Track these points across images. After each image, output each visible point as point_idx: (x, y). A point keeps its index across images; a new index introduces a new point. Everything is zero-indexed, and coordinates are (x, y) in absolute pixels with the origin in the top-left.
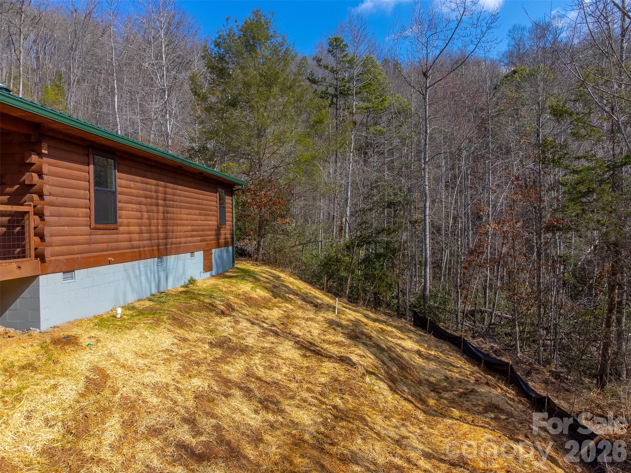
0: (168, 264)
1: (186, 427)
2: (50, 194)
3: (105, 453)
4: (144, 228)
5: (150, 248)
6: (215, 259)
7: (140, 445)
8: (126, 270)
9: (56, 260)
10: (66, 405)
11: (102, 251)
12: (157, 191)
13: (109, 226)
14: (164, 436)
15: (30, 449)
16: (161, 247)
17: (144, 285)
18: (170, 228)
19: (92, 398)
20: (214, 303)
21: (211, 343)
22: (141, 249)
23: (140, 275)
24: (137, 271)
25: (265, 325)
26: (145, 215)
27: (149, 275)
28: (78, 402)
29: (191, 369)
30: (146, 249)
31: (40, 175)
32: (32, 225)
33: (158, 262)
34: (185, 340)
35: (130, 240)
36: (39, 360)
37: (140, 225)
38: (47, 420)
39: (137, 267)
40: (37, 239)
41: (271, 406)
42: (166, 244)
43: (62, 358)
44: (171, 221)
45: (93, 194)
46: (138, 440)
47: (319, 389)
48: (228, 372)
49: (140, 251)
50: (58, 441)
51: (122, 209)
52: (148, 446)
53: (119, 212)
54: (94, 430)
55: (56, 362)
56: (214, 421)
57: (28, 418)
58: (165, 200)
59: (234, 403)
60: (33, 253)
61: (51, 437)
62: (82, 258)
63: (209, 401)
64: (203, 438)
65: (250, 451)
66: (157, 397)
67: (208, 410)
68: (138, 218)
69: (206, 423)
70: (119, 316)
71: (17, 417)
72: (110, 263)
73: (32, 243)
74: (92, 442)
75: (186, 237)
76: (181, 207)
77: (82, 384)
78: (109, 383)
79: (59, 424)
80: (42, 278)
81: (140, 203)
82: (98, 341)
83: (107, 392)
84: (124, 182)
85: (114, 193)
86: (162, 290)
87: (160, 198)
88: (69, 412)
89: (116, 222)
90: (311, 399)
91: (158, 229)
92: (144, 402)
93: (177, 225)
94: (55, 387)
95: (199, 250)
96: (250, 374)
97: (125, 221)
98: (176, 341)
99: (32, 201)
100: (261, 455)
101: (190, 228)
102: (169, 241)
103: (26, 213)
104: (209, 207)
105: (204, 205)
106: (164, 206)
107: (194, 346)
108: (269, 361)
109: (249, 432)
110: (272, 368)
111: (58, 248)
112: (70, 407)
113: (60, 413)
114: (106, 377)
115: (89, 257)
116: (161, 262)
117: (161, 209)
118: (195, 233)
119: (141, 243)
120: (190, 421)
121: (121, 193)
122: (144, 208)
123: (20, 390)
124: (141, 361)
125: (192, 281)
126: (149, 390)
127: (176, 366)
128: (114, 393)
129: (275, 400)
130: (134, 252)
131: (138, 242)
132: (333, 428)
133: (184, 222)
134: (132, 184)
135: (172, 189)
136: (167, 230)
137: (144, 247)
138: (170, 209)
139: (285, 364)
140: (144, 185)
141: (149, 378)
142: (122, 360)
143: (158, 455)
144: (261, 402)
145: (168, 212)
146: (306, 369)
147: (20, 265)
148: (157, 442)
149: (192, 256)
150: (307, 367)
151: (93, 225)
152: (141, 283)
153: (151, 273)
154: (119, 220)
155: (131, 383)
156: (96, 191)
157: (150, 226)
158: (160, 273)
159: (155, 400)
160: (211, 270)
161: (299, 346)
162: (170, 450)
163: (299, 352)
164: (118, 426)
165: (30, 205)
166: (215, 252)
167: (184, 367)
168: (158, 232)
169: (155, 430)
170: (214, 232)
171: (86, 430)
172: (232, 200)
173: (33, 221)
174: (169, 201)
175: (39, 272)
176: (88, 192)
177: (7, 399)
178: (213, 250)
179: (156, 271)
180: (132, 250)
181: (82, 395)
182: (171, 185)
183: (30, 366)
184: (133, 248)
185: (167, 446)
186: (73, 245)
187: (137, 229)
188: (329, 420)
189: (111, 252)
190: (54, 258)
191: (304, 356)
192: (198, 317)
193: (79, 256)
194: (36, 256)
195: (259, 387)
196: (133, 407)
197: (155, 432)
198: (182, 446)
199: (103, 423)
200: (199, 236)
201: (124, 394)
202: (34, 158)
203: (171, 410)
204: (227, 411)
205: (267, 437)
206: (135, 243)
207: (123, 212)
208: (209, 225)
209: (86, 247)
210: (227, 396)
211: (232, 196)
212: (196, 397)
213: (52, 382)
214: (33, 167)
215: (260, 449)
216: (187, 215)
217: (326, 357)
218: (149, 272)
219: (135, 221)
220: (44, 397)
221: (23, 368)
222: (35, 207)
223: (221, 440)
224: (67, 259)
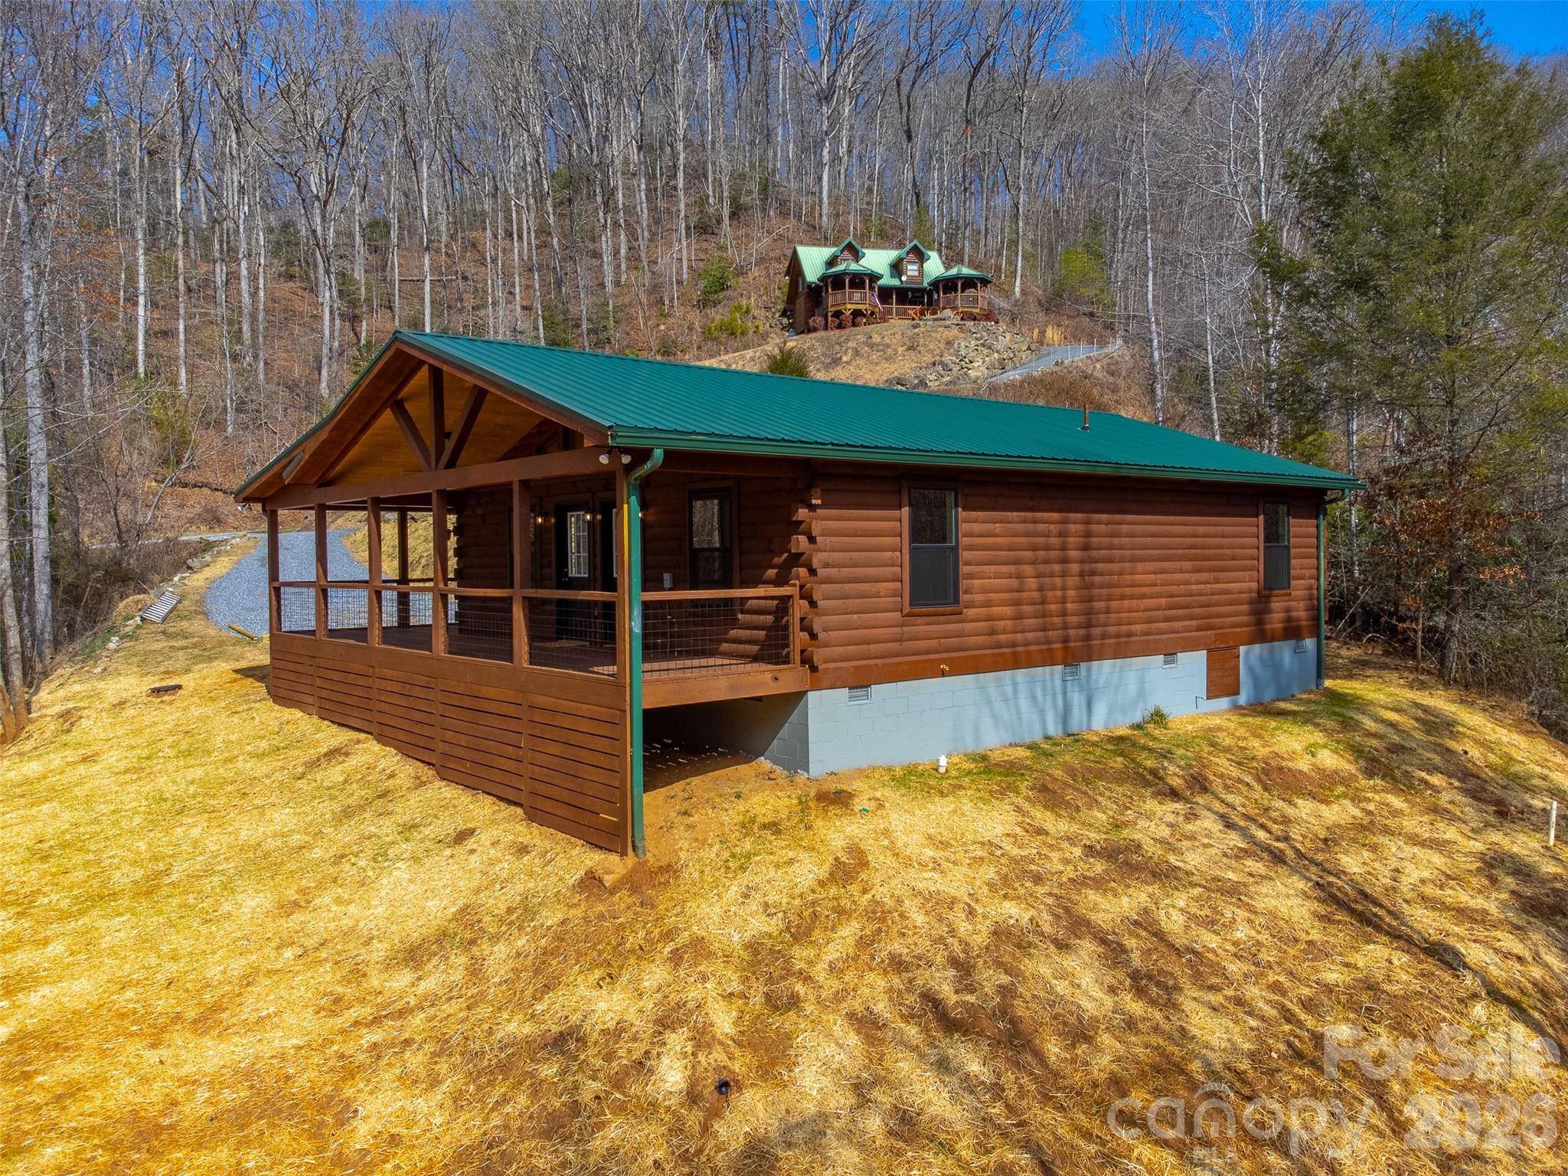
0: (1094, 678)
1: (952, 973)
2: (826, 565)
3: (820, 972)
4: (1026, 608)
5: (1044, 647)
6: (1251, 669)
7: (870, 977)
8: (982, 688)
9: (835, 669)
10: (797, 891)
11: (928, 652)
12: (1062, 534)
13: (941, 609)
14: (910, 975)
15: (736, 938)
16: (1072, 644)
17: (1024, 716)
18: (1098, 605)
19: (833, 891)
20: (1165, 769)
21: (1091, 847)
22: (1020, 649)
23: (1016, 697)
24: (1009, 689)
25: (1261, 835)
26: (1032, 583)
27: (1040, 698)
28: (813, 891)
29: (1017, 885)
30: (1033, 648)
31: (812, 539)
32: (798, 616)
33: (1064, 674)
34: (1041, 831)
35: (992, 632)
36: (789, 818)
37: (1017, 603)
38: (766, 905)
39: (1008, 681)
40: (805, 635)
41: (1154, 990)
42: (1087, 638)
43: (819, 823)
44: (1104, 591)
45: (906, 557)
46: (871, 970)
47: (1306, 991)
48: (1095, 908)
49: (1014, 654)
50: (770, 936)
51: (971, 576)
52: (881, 983)
53: (964, 584)
54: (817, 934)
55: (808, 828)
56: (1005, 979)
57: (746, 896)
58: (1086, 548)
59: (1069, 962)
60: (798, 658)
61: (765, 929)
62: (884, 665)
63: (1019, 946)
64: (971, 998)
65: (1053, 1049)
66: (927, 913)
67: (1007, 958)
68: (1012, 591)
69: (991, 979)
70: (942, 770)
71: (734, 891)
72: (943, 674)
73: (798, 642)
74: (810, 952)
75: (1149, 621)
76: (1134, 560)
77: (826, 867)
78: (863, 876)
79: (780, 915)
80: (812, 696)
81: (1018, 562)
82: (881, 806)
83: (854, 889)
84: (977, 527)
85: (955, 550)
86: (1074, 727)
87: (1070, 546)
88: (797, 902)
89: (956, 601)
90: (1261, 1004)
91: (1065, 609)
92: (902, 916)
93: (1122, 598)
94: (791, 862)
95: (1191, 646)
96: (1146, 923)
97: (978, 598)
98: (1018, 830)
99: (798, 578)
100: (1073, 1061)
101: (1163, 601)
102: (1096, 631)
103: (790, 597)
104: (1228, 552)
105: (1210, 548)
106: (1082, 562)
107: (1051, 846)
108: (1214, 909)
109: (1072, 1020)
110: (1213, 922)
111: (840, 649)
112: (801, 896)
113: (785, 901)
114: (864, 864)
115: (899, 664)
116: (1072, 674)
117: (1075, 567)
118: (1180, 612)
119: (1019, 636)
120: (963, 968)
121: (971, 548)
122: (1028, 569)
123: (748, 856)
124: (930, 852)
125: (1158, 717)
126: (919, 900)
127: (990, 873)
128: (865, 891)
129: (1171, 983)
130: (1002, 654)
131: (1010, 636)
132: (1272, 1072)
133: (1144, 589)
134: (998, 528)
135: (1107, 524)
136: (1091, 608)
137: (1027, 644)
138: (1100, 566)
139: (1250, 921)
140: (1030, 526)
141: (930, 881)
142: (899, 844)
143: (891, 999)
144: (1135, 976)
145: (1093, 573)
146: (1304, 946)
147: (778, 675)
148: (897, 982)
149: (1166, 663)
150: (1310, 943)
151: (907, 609)
152: (1019, 713)
153: (1044, 695)
154: (964, 598)
155: (893, 882)
156: (912, 551)
157: (1043, 602)
158: (1069, 694)
159: (919, 919)
160: (1236, 692)
161: (1322, 895)
162: (911, 999)
163: (1315, 906)
164: (851, 941)
165: (794, 585)
166: (1247, 653)
167: (1005, 878)
168: (1064, 613)
169: (900, 963)
170: (1245, 608)
171: (809, 932)
172: (1318, 527)
173: (799, 607)
174: (1099, 549)
175: (808, 687)
176: (898, 554)
177: (730, 864)
178: (1242, 649)
179: (1059, 690)
180: (997, 651)
181: (822, 883)
182: (1105, 517)
183: (774, 827)
184: (999, 646)
185: (908, 990)
186: (868, 643)
187: (1008, 610)
188: (1274, 1055)
189: (945, 655)
190: (831, 665)
191: (1326, 919)
192: (1107, 793)
193: (878, 661)
194: (803, 662)
195: (1150, 950)
196: (883, 920)
197: (898, 964)
198: (931, 999)
199: (833, 929)
200: (1192, 618)
201: (878, 898)
202: (802, 513)
203: (941, 940)
204: (1045, 970)
205: (1105, 1039)
206: (1002, 637)
207: (976, 582)
208: (1229, 592)
209: (893, 646)
210: (1062, 946)
211: (1317, 518)
212: (995, 933)
213: (791, 854)
214: (802, 526)
215: (1079, 1051)
216: (1155, 573)
217: (1388, 934)
218: (1039, 693)
219: (1006, 596)
220: (772, 874)
221: (764, 827)
222: (802, 587)
223: (1004, 1011)
224: (855, 667)
